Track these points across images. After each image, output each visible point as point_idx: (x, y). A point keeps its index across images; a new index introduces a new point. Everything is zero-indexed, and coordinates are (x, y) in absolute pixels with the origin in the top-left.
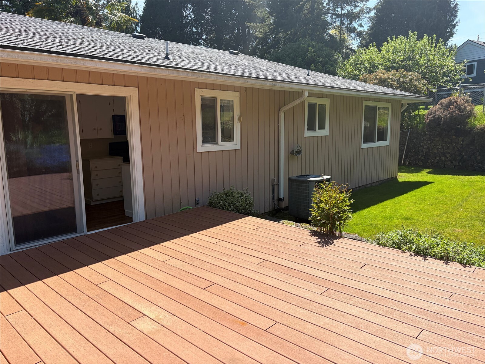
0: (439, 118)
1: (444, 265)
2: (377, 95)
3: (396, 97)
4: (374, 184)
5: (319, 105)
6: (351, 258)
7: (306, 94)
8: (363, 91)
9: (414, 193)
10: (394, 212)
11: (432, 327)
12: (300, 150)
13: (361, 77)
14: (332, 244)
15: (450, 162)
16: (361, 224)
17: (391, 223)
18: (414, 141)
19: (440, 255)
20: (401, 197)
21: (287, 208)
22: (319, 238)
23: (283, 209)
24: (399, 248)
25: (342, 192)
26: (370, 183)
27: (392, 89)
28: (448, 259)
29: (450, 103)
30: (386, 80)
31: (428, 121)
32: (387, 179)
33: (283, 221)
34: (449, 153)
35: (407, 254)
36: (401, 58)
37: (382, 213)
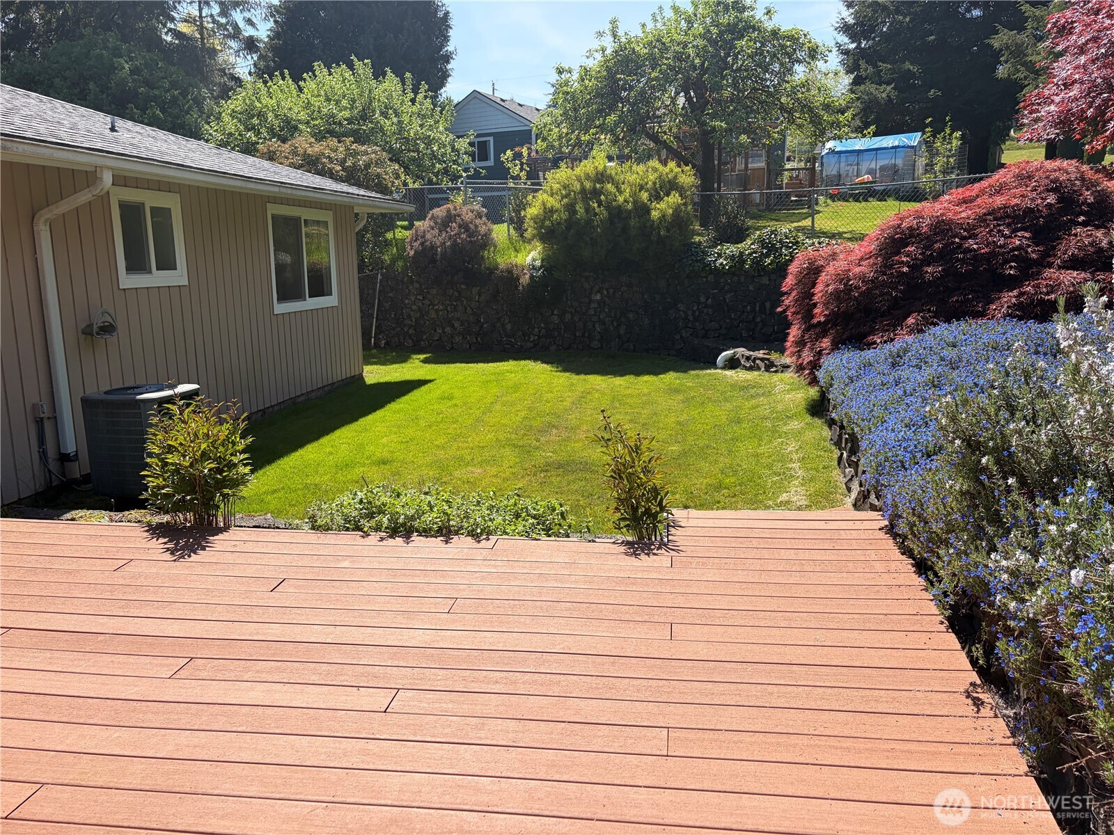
0: (433, 247)
1: (443, 545)
2: (295, 192)
3: (339, 198)
4: (314, 394)
5: (152, 209)
6: (250, 572)
7: (107, 178)
8: (261, 179)
9: (398, 407)
10: (355, 452)
11: (418, 679)
12: (112, 322)
13: (260, 147)
14: (207, 549)
15: (461, 338)
16: (283, 488)
17: (349, 477)
18: (391, 295)
19: (435, 526)
20: (370, 417)
21: (86, 479)
22: (170, 541)
23: (77, 482)
24: (358, 528)
25: (221, 422)
26: (304, 392)
27: (330, 181)
28: (450, 531)
29: (450, 218)
30: (317, 159)
31: (412, 253)
32: (342, 380)
33: (73, 512)
34: (458, 319)
35: (374, 538)
36: (347, 114)
37: (331, 457)
